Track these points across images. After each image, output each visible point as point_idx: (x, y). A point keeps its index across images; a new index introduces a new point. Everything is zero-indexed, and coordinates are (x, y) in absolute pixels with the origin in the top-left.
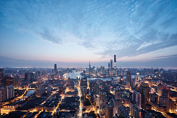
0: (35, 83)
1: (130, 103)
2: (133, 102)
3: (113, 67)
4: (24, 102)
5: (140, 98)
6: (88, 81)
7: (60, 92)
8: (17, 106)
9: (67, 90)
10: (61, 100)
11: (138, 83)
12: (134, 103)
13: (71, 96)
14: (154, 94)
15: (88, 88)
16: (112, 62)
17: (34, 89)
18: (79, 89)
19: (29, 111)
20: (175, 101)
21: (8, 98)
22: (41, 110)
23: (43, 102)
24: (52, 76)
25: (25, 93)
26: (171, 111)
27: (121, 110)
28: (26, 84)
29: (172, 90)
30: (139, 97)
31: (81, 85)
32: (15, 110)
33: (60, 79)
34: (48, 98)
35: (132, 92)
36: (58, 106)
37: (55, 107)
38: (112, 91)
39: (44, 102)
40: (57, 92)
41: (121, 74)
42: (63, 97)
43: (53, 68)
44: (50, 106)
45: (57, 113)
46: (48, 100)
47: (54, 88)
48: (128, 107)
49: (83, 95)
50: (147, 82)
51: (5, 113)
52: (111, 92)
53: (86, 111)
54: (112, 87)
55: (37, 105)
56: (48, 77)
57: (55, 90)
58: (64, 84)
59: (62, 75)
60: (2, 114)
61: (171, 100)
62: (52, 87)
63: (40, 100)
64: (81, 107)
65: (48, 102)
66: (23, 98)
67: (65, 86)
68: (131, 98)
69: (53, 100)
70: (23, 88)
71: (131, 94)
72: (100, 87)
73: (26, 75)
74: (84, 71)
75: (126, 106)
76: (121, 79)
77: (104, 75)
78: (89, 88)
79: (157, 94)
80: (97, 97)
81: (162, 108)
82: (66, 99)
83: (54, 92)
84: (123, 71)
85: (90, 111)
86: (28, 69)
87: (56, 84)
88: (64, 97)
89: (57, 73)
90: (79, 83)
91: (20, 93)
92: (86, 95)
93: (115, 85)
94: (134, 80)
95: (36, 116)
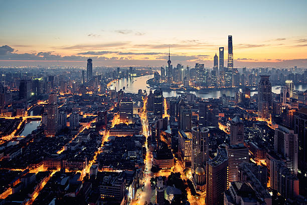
0: (42, 103)
1: (270, 156)
2: (276, 154)
4: (16, 147)
5: (296, 145)
6: (165, 100)
7: (100, 125)
9: (116, 121)
10: (102, 145)
11: (290, 106)
12: (280, 156)
13: (124, 136)
15: (166, 115)
16: (222, 53)
17: (41, 117)
18: (144, 117)
19: (28, 170)
22: (56, 169)
23: (60, 148)
25: (18, 128)
27: (245, 174)
28: (22, 107)
30: (291, 143)
31: (149, 109)
33: (101, 94)
34: (73, 139)
35: (274, 127)
36: (95, 157)
37: (88, 161)
38: (224, 124)
39: (63, 150)
40: (93, 124)
41: (247, 83)
42: (106, 137)
43: (85, 68)
44: (77, 159)
45: (93, 176)
46: (73, 144)
47: (85, 116)
48: (263, 167)
49: (154, 134)
52: (222, 127)
53: (162, 174)
54: (223, 115)
55: (45, 155)
56: (73, 90)
57: (88, 120)
58: (108, 107)
59: (104, 86)
62: (82, 114)
63: (54, 145)
64: (148, 162)
65: (73, 148)
66: (15, 139)
67: (113, 111)
68: (272, 143)
69: (83, 144)
70: (14, 114)
71: (271, 132)
72: (193, 114)
74: (156, 74)
75: (259, 164)
76: (246, 96)
77: (202, 84)
78: (168, 116)
80: (186, 138)
82: (114, 142)
83: (87, 126)
85: (169, 174)
86: (26, 69)
87: (90, 106)
88: (108, 136)
90: (145, 104)
92: (161, 132)
93: (230, 109)
94: (279, 97)
95: (44, 184)
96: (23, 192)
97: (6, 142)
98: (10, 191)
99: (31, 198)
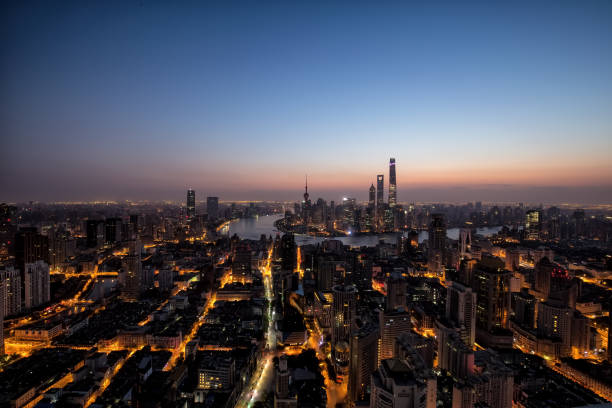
0: (119, 253)
1: (441, 325)
2: (448, 321)
3: (386, 201)
4: (82, 316)
5: (474, 308)
6: (299, 249)
7: (202, 285)
8: (59, 330)
9: (228, 279)
10: (205, 313)
11: (470, 256)
12: (453, 323)
13: (238, 300)
15: (298, 270)
16: (381, 183)
17: (116, 273)
18: (267, 273)
19: (97, 349)
20: (593, 317)
21: (28, 303)
22: (135, 346)
23: (143, 318)
25: (85, 288)
26: (576, 354)
27: (404, 349)
28: (91, 259)
29: (585, 280)
30: (468, 306)
32: (52, 344)
33: (207, 240)
34: (163, 304)
35: (448, 285)
36: (194, 332)
37: (183, 336)
38: (380, 280)
39: (149, 320)
40: (193, 284)
41: (414, 226)
42: (212, 301)
44: (168, 334)
45: (190, 357)
46: (161, 312)
47: (182, 272)
48: (430, 339)
50: (501, 254)
51: (18, 354)
52: (376, 286)
53: (289, 351)
54: (379, 269)
55: (121, 328)
56: (166, 236)
57: (186, 278)
58: (217, 258)
60: (8, 357)
61: (577, 314)
62: (177, 269)
63: (133, 313)
64: (271, 338)
65: (162, 317)
66: (80, 305)
67: (223, 265)
68: (444, 306)
69: (178, 311)
70: (79, 270)
71: (443, 292)
72: (338, 268)
74: (288, 213)
75: (425, 335)
76: (413, 243)
79: (531, 292)
80: (325, 302)
81: (546, 341)
82: (223, 309)
83: (183, 286)
84: (420, 215)
85: (300, 352)
87: (190, 258)
88: (214, 300)
90: (269, 255)
91: (71, 288)
92: (290, 294)
93: (389, 261)
94: (456, 244)
95: (118, 367)
96: (87, 384)
97: (68, 308)
98: (69, 378)
99: (98, 387)
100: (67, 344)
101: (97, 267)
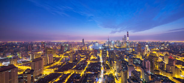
0: (68, 52)
1: (141, 68)
2: (144, 68)
3: (126, 41)
4: (60, 66)
5: (150, 65)
6: (107, 51)
7: (87, 59)
8: (55, 69)
9: (92, 58)
10: (88, 65)
11: (147, 53)
13: (95, 62)
14: (162, 62)
15: (108, 56)
16: (125, 37)
17: (68, 56)
18: (101, 57)
19: (64, 73)
20: (180, 68)
21: (48, 63)
22: (72, 72)
23: (74, 66)
24: (81, 47)
25: (61, 60)
26: (177, 76)
27: (134, 74)
28: (62, 53)
29: (177, 59)
30: (148, 65)
31: (103, 54)
32: (54, 72)
33: (87, 49)
34: (78, 63)
35: (143, 60)
36: (85, 69)
37: (83, 70)
38: (126, 58)
40: (85, 59)
41: (133, 46)
42: (89, 62)
43: (81, 41)
44: (80, 70)
45: (85, 74)
46: (78, 65)
47: (82, 56)
48: (139, 72)
49: (104, 62)
50: (155, 52)
51: (47, 74)
52: (125, 60)
53: (107, 74)
54: (126, 56)
55: (69, 68)
56: (78, 48)
57: (83, 57)
58: (90, 53)
59: (88, 47)
60: (45, 75)
61: (176, 67)
63: (72, 65)
64: (102, 70)
65: (78, 66)
66: (60, 63)
67: (91, 55)
68: (142, 64)
69: (81, 65)
70: (59, 56)
71: (142, 61)
72: (116, 55)
73: (62, 47)
74: (104, 43)
76: (133, 50)
77: (119, 46)
79: (164, 62)
80: (114, 63)
81: (168, 73)
82: (91, 64)
83: (82, 59)
84: (135, 44)
85: (109, 74)
87: (84, 53)
89: (84, 45)
90: (101, 52)
91: (57, 59)
93: (128, 54)
94: (144, 50)
95: (69, 77)
96: (63, 80)
97: (57, 64)
98: (58, 79)
99: (65, 81)
100: (57, 72)
101: (63, 55)
